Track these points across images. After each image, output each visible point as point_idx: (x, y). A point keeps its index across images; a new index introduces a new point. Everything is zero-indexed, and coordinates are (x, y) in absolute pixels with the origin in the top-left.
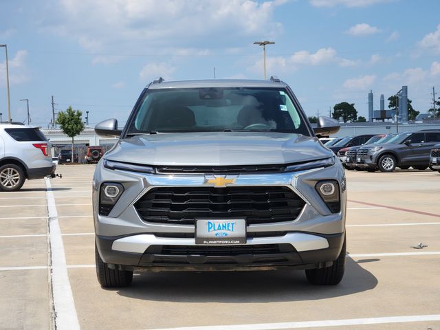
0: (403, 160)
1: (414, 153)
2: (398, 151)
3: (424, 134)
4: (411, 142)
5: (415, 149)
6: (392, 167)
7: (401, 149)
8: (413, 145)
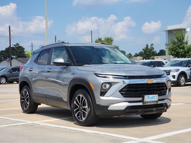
0: (9, 79)
1: (13, 76)
2: (7, 75)
3: (16, 68)
4: (12, 72)
5: (14, 74)
6: (4, 82)
7: (8, 74)
8: (13, 73)
